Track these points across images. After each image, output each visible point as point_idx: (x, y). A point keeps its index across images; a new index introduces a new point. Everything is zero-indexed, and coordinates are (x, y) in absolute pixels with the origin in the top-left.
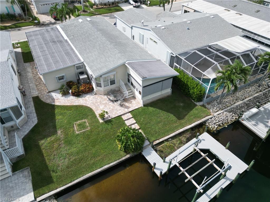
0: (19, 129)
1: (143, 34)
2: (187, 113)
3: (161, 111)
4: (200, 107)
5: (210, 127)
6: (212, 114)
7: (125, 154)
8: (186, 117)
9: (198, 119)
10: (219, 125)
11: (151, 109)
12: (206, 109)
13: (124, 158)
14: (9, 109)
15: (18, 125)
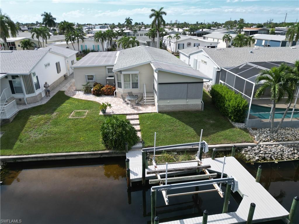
0: (26, 104)
1: (196, 59)
2: (215, 131)
3: (178, 121)
4: (239, 129)
5: (247, 156)
6: (255, 141)
7: (105, 148)
8: (212, 136)
9: (229, 142)
10: (264, 159)
11: (166, 116)
12: (248, 134)
14: (21, 76)
15: (25, 99)
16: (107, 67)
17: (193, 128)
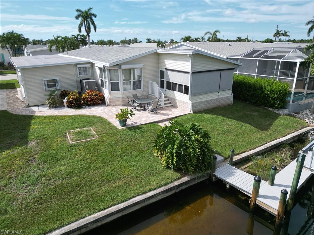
4: (285, 116)
6: (309, 124)
13: (176, 183)
16: (79, 66)
17: (247, 123)
